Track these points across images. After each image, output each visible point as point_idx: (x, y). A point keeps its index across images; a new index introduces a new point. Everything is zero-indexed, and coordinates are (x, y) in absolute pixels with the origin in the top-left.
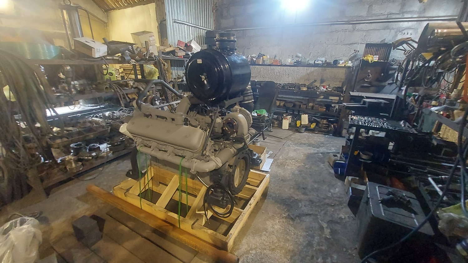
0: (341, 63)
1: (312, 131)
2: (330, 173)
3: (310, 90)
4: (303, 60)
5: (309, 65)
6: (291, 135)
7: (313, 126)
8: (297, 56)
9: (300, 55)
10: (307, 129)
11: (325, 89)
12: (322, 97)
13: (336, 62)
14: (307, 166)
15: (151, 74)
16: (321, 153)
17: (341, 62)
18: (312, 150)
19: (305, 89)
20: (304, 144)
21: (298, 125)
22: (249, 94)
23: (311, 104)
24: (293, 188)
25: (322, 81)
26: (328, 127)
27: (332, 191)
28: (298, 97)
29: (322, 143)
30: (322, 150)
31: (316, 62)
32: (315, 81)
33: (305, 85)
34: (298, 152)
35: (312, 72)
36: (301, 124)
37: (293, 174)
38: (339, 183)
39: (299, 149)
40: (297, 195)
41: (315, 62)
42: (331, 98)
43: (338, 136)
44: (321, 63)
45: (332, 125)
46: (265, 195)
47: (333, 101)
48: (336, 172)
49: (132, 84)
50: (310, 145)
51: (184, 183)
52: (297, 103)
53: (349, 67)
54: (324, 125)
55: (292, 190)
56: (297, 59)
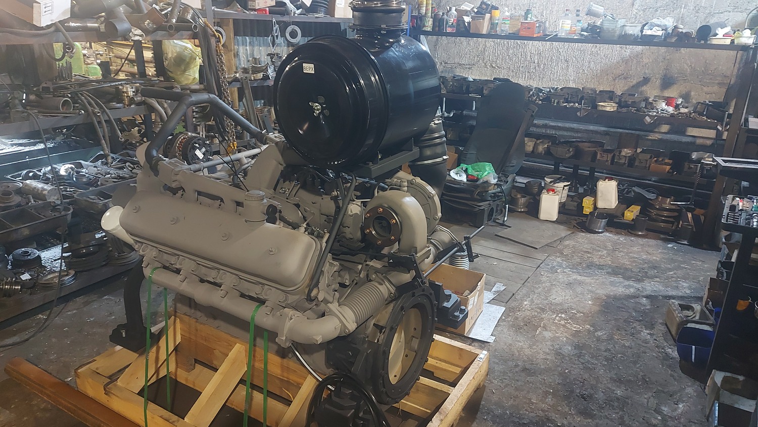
0: (721, 36)
1: (629, 228)
3: (624, 110)
4: (607, 25)
5: (625, 40)
6: (561, 240)
7: (631, 213)
8: (590, 13)
9: (600, 10)
10: (614, 222)
11: (671, 109)
12: (665, 128)
13: (705, 32)
14: (600, 333)
15: (182, 62)
16: (647, 297)
17: (721, 32)
18: (620, 288)
19: (609, 107)
20: (600, 267)
21: (587, 210)
22: (438, 141)
23: (626, 152)
25: (667, 82)
26: (677, 219)
28: (591, 128)
30: (651, 287)
31: (647, 32)
32: (646, 81)
33: (610, 96)
34: (579, 289)
35: (638, 56)
36: (595, 208)
37: (558, 354)
39: (580, 283)
41: (642, 31)
42: (692, 131)
44: (660, 33)
45: (690, 215)
46: (472, 407)
47: (699, 141)
48: (684, 354)
49: (131, 94)
50: (617, 271)
51: (259, 365)
52: (586, 147)
53: (745, 48)
54: (665, 214)
56: (591, 20)
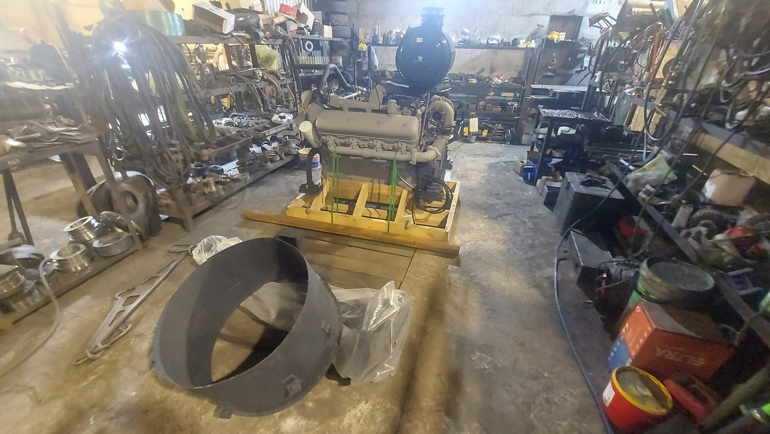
0: (522, 44)
1: (484, 140)
2: (519, 180)
3: (481, 82)
4: (472, 39)
5: (480, 46)
6: (459, 146)
7: (485, 133)
8: (463, 33)
9: (467, 31)
10: (480, 139)
11: (500, 81)
12: (492, 93)
13: (515, 42)
14: (492, 175)
16: (504, 162)
17: (522, 42)
18: (492, 160)
19: (474, 81)
20: (480, 155)
21: (466, 134)
23: (482, 103)
24: (485, 195)
25: (492, 70)
26: (504, 133)
27: (525, 194)
28: (459, 95)
29: (501, 153)
30: (503, 159)
31: (490, 42)
32: (483, 70)
33: (473, 77)
34: (477, 162)
35: (478, 58)
36: (469, 132)
37: (480, 183)
38: (531, 187)
39: (476, 160)
40: (492, 200)
41: (488, 42)
42: (504, 94)
43: (516, 144)
44: (497, 43)
45: (509, 131)
46: (459, 203)
47: (507, 99)
48: (525, 179)
49: (261, 75)
50: (487, 155)
52: (463, 101)
53: (532, 49)
54: (499, 131)
55: (485, 197)
56: (463, 36)
